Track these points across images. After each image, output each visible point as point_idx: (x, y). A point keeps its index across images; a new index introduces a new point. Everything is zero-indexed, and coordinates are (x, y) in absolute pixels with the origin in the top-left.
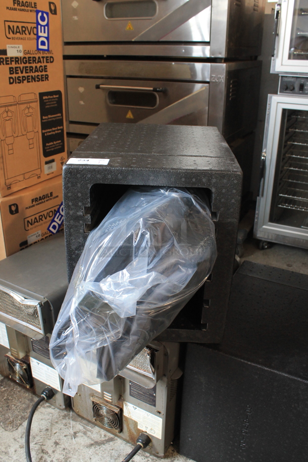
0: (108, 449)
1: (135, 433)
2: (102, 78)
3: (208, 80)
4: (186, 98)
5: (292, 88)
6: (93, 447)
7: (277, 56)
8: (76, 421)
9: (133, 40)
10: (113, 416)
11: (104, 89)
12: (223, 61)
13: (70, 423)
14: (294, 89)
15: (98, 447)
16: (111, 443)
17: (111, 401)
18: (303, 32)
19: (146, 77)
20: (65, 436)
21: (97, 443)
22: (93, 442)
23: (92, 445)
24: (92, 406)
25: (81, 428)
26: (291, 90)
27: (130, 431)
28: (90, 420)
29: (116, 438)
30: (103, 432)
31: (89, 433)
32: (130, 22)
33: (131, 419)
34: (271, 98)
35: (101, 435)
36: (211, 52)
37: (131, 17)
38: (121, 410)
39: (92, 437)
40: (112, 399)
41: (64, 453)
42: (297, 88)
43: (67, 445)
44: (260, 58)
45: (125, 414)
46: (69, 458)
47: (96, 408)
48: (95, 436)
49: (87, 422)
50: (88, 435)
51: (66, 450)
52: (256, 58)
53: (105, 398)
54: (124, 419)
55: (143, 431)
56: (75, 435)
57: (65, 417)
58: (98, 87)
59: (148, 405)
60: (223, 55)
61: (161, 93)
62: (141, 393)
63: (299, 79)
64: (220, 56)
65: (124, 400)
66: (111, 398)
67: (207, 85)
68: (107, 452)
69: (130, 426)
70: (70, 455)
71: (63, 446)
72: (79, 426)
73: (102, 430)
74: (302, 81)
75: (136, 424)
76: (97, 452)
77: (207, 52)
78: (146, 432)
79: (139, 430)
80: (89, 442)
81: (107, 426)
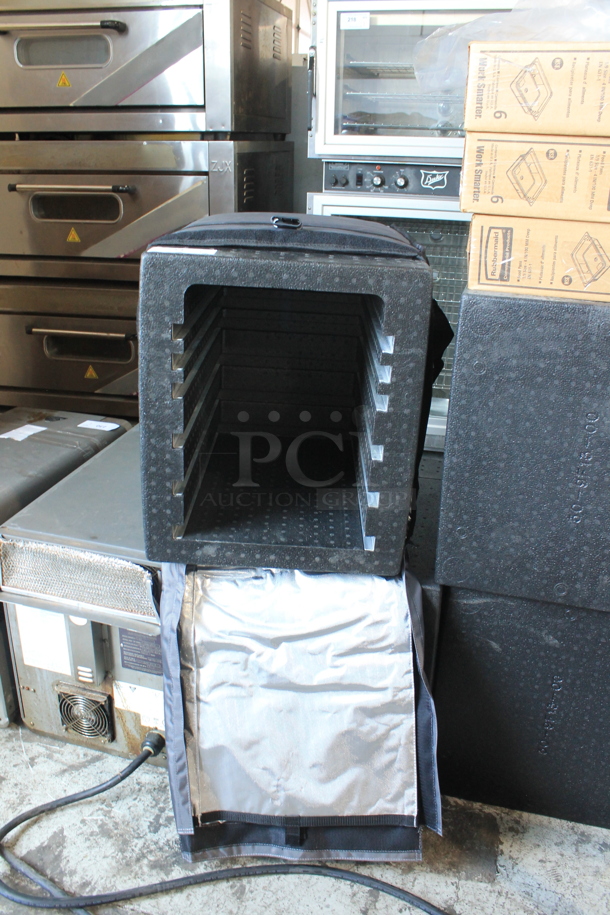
0: (95, 773)
1: (138, 737)
2: (18, 172)
3: (205, 168)
4: (170, 201)
5: (344, 181)
6: (67, 774)
7: (316, 130)
8: (31, 741)
9: (71, 105)
10: (96, 712)
11: (23, 192)
12: (228, 137)
13: (20, 746)
14: (347, 183)
15: (75, 773)
16: (97, 764)
17: (91, 681)
18: (354, 91)
19: (99, 168)
20: (15, 766)
21: (73, 768)
22: (65, 767)
23: (64, 771)
24: (58, 705)
25: (42, 750)
26: (344, 185)
27: (128, 734)
28: (56, 734)
29: (105, 755)
30: (81, 750)
31: (56, 756)
32: (63, 72)
33: (129, 711)
34: (312, 198)
35: (78, 756)
36: (208, 123)
37: (64, 63)
38: (110, 699)
39: (63, 760)
40: (92, 678)
41: (17, 790)
42: (352, 182)
43: (19, 779)
44: (289, 138)
45: (118, 704)
46: (27, 795)
47: (66, 705)
48: (68, 757)
49: (50, 740)
50: (55, 758)
51: (19, 786)
52: (283, 136)
53: (81, 678)
54: (116, 715)
55: (150, 729)
56: (32, 761)
57: (9, 739)
58: (12, 188)
59: (155, 676)
60: (228, 127)
61: (126, 195)
62: (142, 657)
63: (354, 167)
64: (223, 129)
65: (113, 679)
66: (90, 675)
67: (205, 177)
68: (92, 777)
69: (128, 724)
70: (29, 791)
71: (13, 781)
72: (37, 748)
73: (80, 747)
74: (360, 170)
75: (137, 717)
76: (75, 780)
77: (200, 122)
78: (156, 729)
79: (143, 728)
80: (58, 767)
81: (87, 736)
